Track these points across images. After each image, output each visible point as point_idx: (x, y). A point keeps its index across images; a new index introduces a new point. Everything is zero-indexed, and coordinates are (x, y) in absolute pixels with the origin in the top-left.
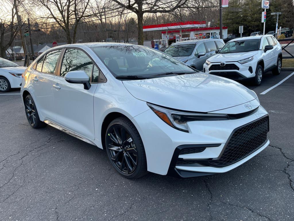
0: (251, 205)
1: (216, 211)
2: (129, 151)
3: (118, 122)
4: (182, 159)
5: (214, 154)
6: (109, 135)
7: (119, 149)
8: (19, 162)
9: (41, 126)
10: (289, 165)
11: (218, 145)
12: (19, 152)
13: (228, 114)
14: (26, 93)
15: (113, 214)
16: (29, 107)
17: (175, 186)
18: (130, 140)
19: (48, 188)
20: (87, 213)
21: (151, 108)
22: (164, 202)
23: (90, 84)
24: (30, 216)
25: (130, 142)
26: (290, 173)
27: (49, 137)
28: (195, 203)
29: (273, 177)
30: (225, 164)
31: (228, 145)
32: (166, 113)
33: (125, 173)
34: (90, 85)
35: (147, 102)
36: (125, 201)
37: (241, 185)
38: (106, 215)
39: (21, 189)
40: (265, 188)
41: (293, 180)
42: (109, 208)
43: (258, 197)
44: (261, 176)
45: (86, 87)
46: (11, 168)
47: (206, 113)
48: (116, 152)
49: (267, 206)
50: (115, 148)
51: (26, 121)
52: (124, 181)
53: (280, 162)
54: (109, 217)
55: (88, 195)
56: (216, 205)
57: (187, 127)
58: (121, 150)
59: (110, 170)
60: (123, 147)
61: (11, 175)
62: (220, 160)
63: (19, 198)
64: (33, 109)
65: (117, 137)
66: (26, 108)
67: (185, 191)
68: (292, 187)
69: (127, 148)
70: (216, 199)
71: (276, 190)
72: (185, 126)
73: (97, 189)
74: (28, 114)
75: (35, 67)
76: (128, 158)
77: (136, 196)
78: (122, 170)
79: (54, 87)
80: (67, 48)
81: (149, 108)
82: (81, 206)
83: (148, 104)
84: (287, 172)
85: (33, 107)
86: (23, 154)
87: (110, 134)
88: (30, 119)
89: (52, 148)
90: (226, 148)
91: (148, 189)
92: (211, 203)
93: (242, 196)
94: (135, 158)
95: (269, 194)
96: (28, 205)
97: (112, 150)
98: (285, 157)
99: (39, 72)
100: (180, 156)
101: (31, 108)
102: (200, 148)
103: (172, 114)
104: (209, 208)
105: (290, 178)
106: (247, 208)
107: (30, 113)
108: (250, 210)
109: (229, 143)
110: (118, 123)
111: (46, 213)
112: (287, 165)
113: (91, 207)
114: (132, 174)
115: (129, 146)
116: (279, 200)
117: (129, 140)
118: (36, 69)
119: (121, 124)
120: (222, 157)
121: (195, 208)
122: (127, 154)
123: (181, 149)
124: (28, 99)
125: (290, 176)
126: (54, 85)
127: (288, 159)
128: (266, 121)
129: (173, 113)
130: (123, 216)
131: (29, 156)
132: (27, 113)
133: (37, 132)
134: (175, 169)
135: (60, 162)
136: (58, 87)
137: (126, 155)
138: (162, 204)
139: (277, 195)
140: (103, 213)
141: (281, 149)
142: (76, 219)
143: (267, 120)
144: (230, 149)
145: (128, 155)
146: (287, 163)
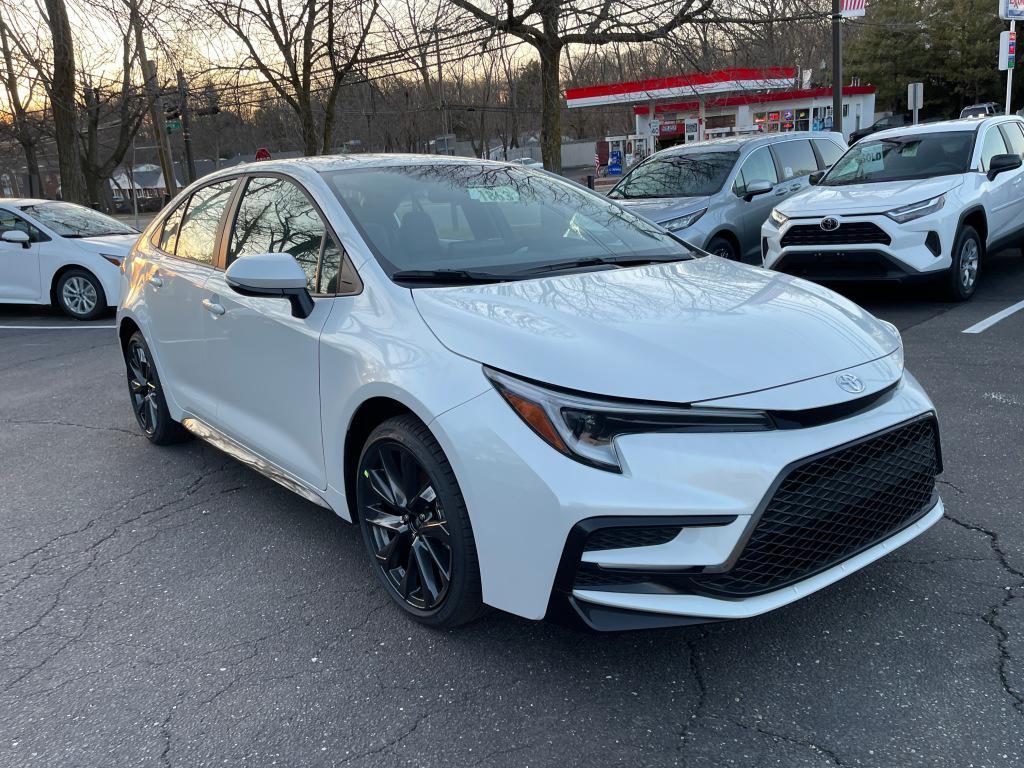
0: (838, 737)
1: (704, 754)
2: (428, 532)
3: (391, 431)
4: (595, 565)
5: (712, 550)
6: (366, 473)
7: (399, 524)
8: (84, 557)
9: (173, 437)
10: (1012, 597)
11: (724, 520)
12: (90, 525)
13: (768, 411)
14: (129, 327)
15: (350, 747)
16: (137, 373)
17: (582, 657)
18: (429, 494)
19: (158, 650)
20: (264, 739)
21: (498, 386)
22: (531, 711)
23: (310, 297)
24: (80, 740)
25: (429, 500)
26: (1008, 627)
27: (198, 474)
28: (638, 721)
29: (941, 637)
30: (753, 588)
31: (761, 521)
32: (542, 402)
33: (414, 606)
34: (312, 303)
35: (484, 365)
36: (398, 703)
37: (818, 662)
38: (324, 749)
39: (71, 649)
40: (903, 677)
41: (1013, 654)
42: (343, 725)
43: (868, 710)
44: (899, 634)
45: (300, 311)
46: (55, 578)
47: (687, 406)
48: (391, 533)
49: (894, 743)
50: (387, 522)
51: (132, 419)
52: (411, 634)
53: (980, 584)
54: (333, 757)
55: (280, 680)
56: (712, 731)
57: (616, 454)
58: (403, 528)
59: (373, 593)
60: (412, 519)
61: (51, 601)
62: (733, 573)
63: (57, 679)
64: (150, 380)
65: (392, 483)
66: (131, 376)
67: (614, 678)
68: (1003, 679)
69: (422, 521)
70: (714, 712)
71: (940, 688)
72: (609, 452)
73: (314, 660)
74: (138, 396)
75: (156, 241)
76: (426, 555)
77: (442, 686)
78: (407, 597)
79: (205, 307)
80: (252, 175)
81: (489, 386)
82: (248, 714)
83: (488, 370)
84: (998, 621)
85: (150, 373)
86: (103, 531)
87: (370, 473)
88: (142, 411)
89: (201, 511)
90: (756, 533)
91: (488, 664)
92: (693, 723)
93: (811, 702)
94: (444, 555)
95: (913, 699)
96: (79, 704)
97: (379, 527)
98: (1005, 565)
99: (168, 255)
100: (588, 557)
101: (144, 376)
102: (660, 529)
103: (563, 409)
104: (685, 741)
105: (1006, 644)
106: (821, 749)
107: (144, 391)
108: (831, 754)
109: (767, 514)
110: (391, 436)
111: (133, 732)
112: (1006, 596)
113: (281, 720)
114: (436, 611)
115: (431, 514)
116: (946, 723)
117: (427, 496)
118: (159, 247)
119: (401, 440)
120: (739, 563)
121: (636, 740)
122: (422, 543)
123: (589, 529)
124: (136, 348)
125: (1005, 636)
126: (206, 302)
127: (1013, 572)
128: (927, 434)
129: (568, 404)
130: (380, 758)
131: (119, 536)
132: (133, 394)
133: (163, 456)
134: (571, 600)
135: (214, 560)
136: (218, 307)
137: (421, 547)
138: (522, 719)
139: (941, 704)
140: (318, 744)
141: (994, 536)
142: (223, 758)
143: (929, 431)
144: (772, 536)
145: (425, 544)
146: (1008, 588)
